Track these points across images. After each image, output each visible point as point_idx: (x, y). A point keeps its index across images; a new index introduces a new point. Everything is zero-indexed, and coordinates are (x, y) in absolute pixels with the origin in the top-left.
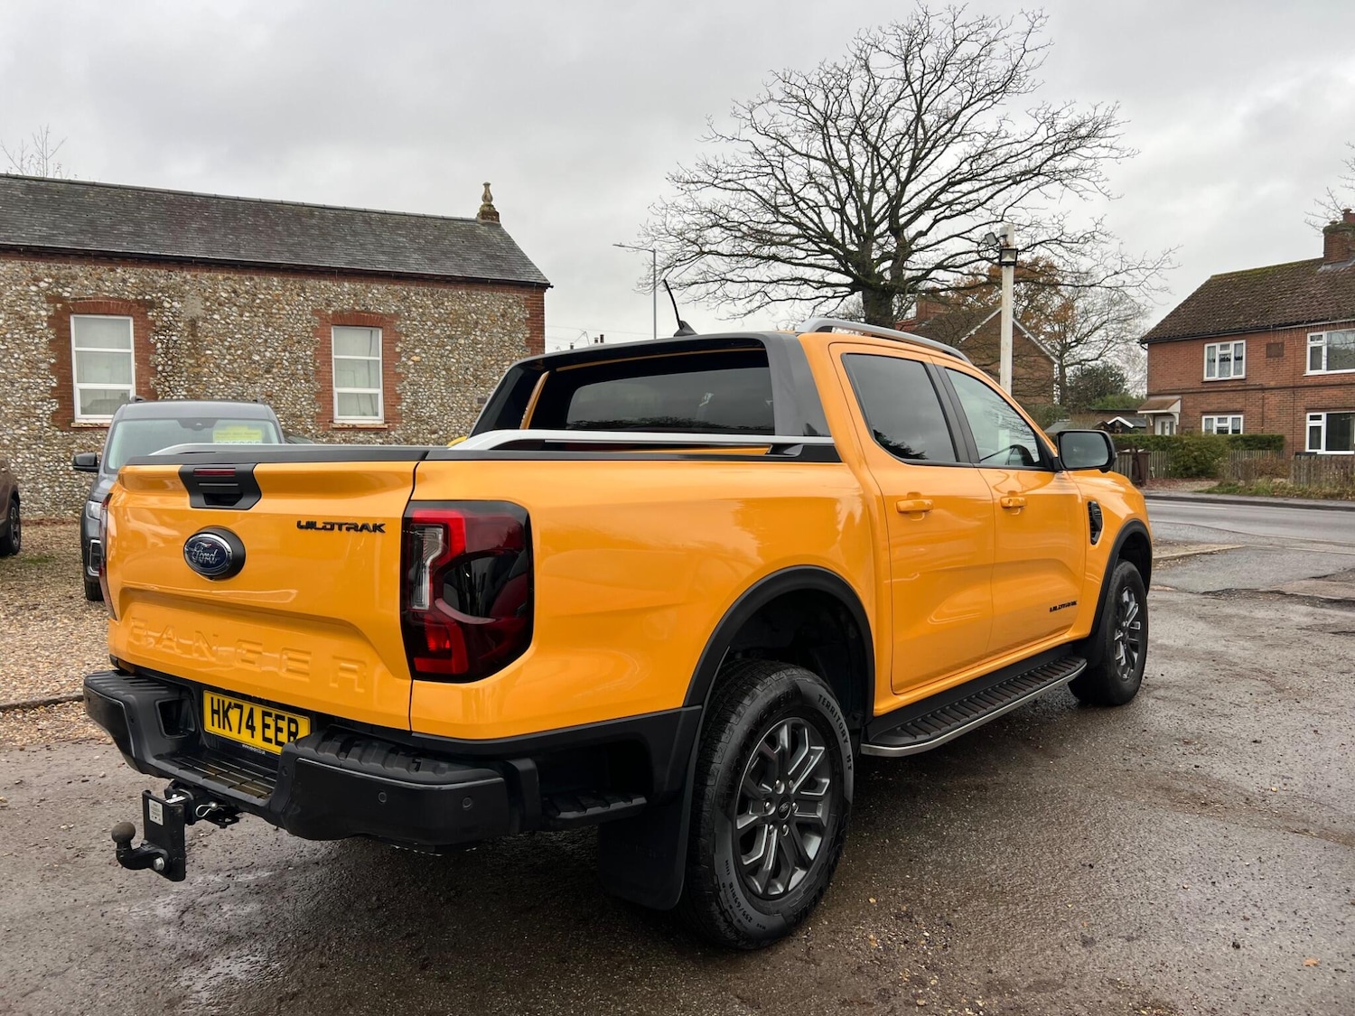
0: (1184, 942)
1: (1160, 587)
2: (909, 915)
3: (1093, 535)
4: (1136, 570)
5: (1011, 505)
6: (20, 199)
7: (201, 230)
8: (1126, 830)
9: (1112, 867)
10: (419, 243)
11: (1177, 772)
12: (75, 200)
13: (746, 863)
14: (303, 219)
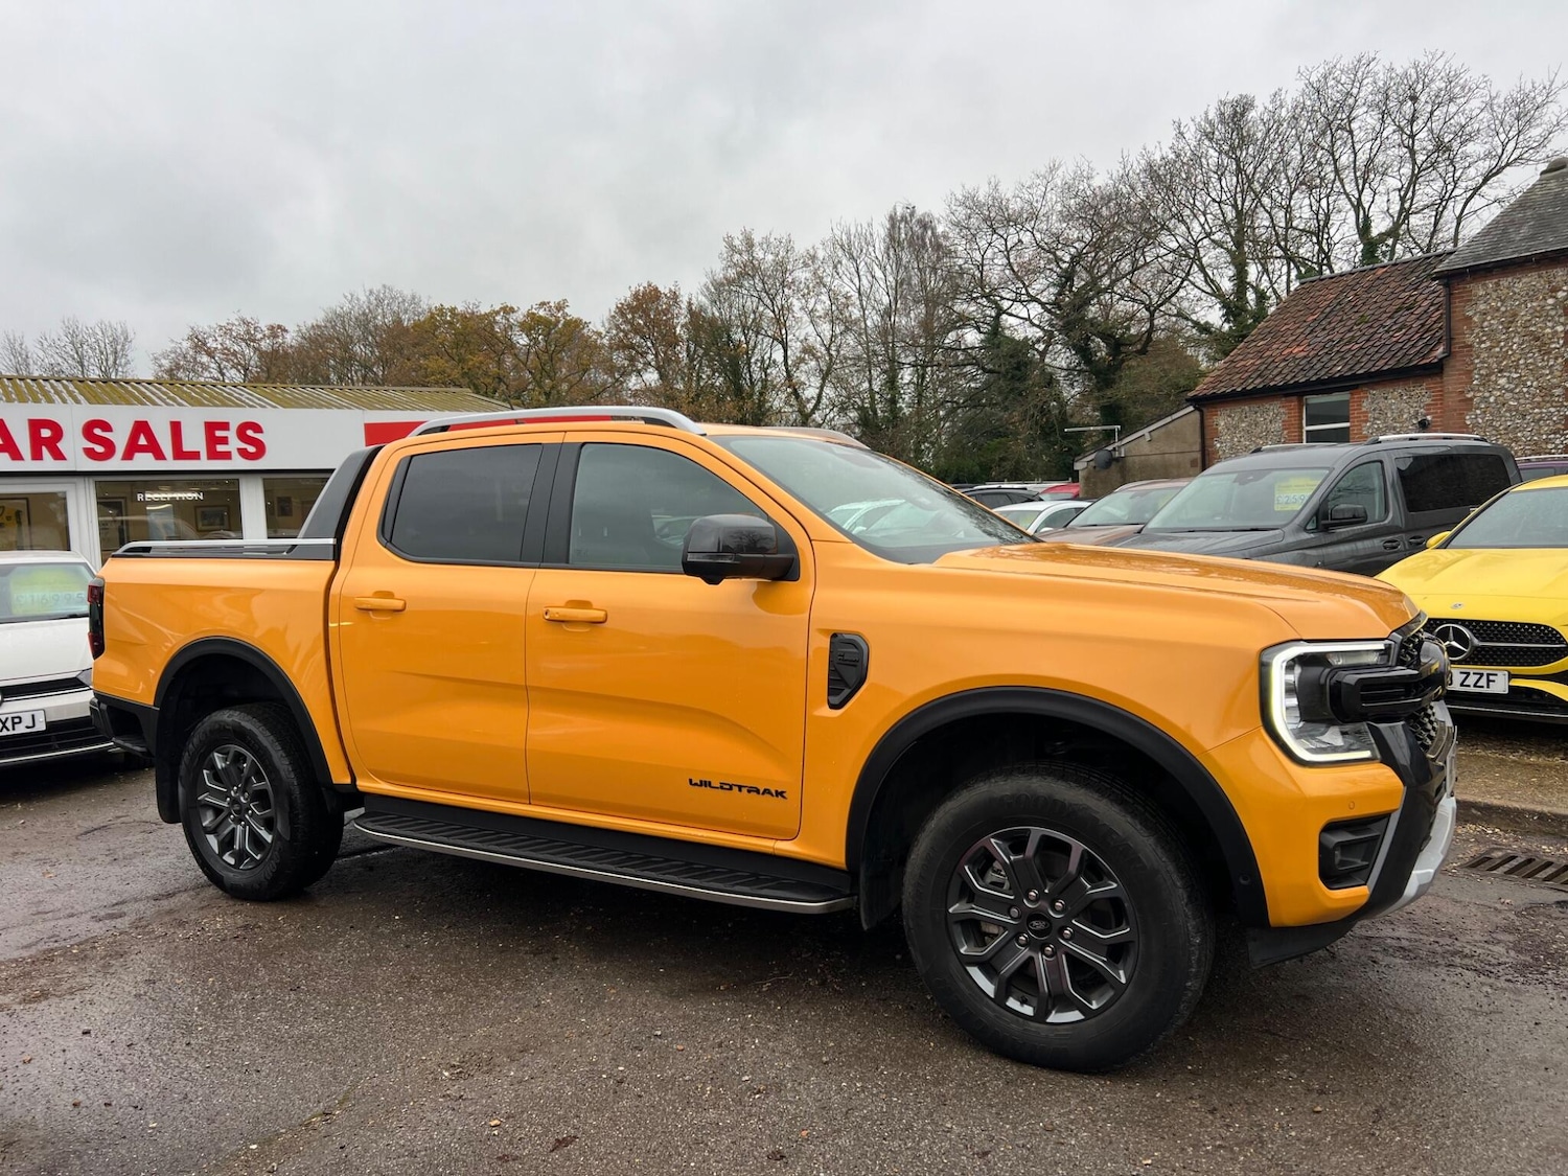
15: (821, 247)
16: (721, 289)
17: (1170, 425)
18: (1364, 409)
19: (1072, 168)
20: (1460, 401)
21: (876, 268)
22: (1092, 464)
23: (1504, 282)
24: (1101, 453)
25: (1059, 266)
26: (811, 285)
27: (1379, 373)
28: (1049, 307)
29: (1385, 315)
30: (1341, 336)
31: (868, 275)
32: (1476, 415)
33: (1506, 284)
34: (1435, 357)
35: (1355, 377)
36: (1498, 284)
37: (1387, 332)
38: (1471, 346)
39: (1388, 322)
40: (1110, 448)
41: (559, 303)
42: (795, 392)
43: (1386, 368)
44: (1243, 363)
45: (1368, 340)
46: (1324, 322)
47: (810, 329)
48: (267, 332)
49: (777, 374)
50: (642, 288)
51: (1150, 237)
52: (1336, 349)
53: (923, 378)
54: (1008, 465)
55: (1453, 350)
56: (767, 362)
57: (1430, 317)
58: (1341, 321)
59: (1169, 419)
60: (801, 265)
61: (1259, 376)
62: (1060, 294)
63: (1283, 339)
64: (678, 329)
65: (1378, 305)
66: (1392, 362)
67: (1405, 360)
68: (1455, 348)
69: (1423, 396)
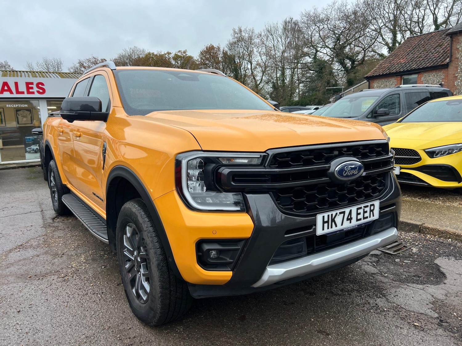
15: (263, 31)
16: (232, 45)
17: (360, 87)
18: (422, 80)
19: (340, 3)
20: (453, 77)
21: (279, 37)
22: (335, 99)
24: (338, 96)
25: (336, 36)
26: (260, 44)
27: (427, 68)
28: (332, 49)
29: (432, 48)
30: (417, 55)
31: (276, 40)
32: (458, 82)
34: (446, 62)
35: (419, 69)
37: (432, 54)
38: (458, 58)
39: (433, 51)
40: (341, 94)
41: (184, 51)
42: (254, 78)
43: (429, 66)
44: (384, 65)
45: (425, 57)
46: (412, 51)
47: (259, 58)
48: (101, 61)
49: (249, 72)
50: (209, 46)
51: (366, 26)
52: (415, 60)
53: (293, 72)
54: (317, 101)
55: (452, 60)
56: (246, 69)
57: (447, 49)
58: (418, 51)
59: (359, 84)
60: (257, 37)
61: (388, 69)
62: (335, 45)
63: (398, 57)
64: (220, 58)
65: (431, 45)
66: (432, 64)
67: (436, 63)
68: (453, 59)
69: (442, 75)
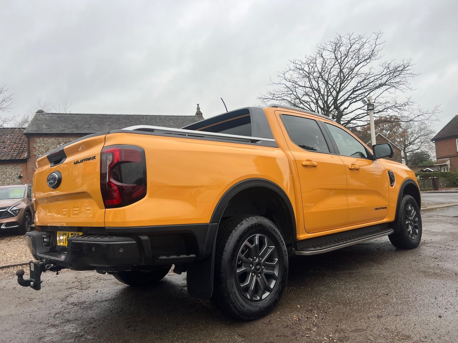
0: (419, 316)
1: (437, 216)
2: (311, 310)
3: (391, 183)
4: (413, 198)
5: (352, 168)
6: (56, 120)
7: (109, 125)
8: (404, 284)
9: (395, 295)
10: (177, 124)
11: (430, 267)
12: (72, 119)
13: (241, 286)
14: (141, 120)
20: (33, 171)
23: (45, 139)
33: (46, 140)
34: (24, 157)
36: (43, 139)
38: (35, 155)
67: (13, 157)
68: (31, 155)
69: (20, 168)
